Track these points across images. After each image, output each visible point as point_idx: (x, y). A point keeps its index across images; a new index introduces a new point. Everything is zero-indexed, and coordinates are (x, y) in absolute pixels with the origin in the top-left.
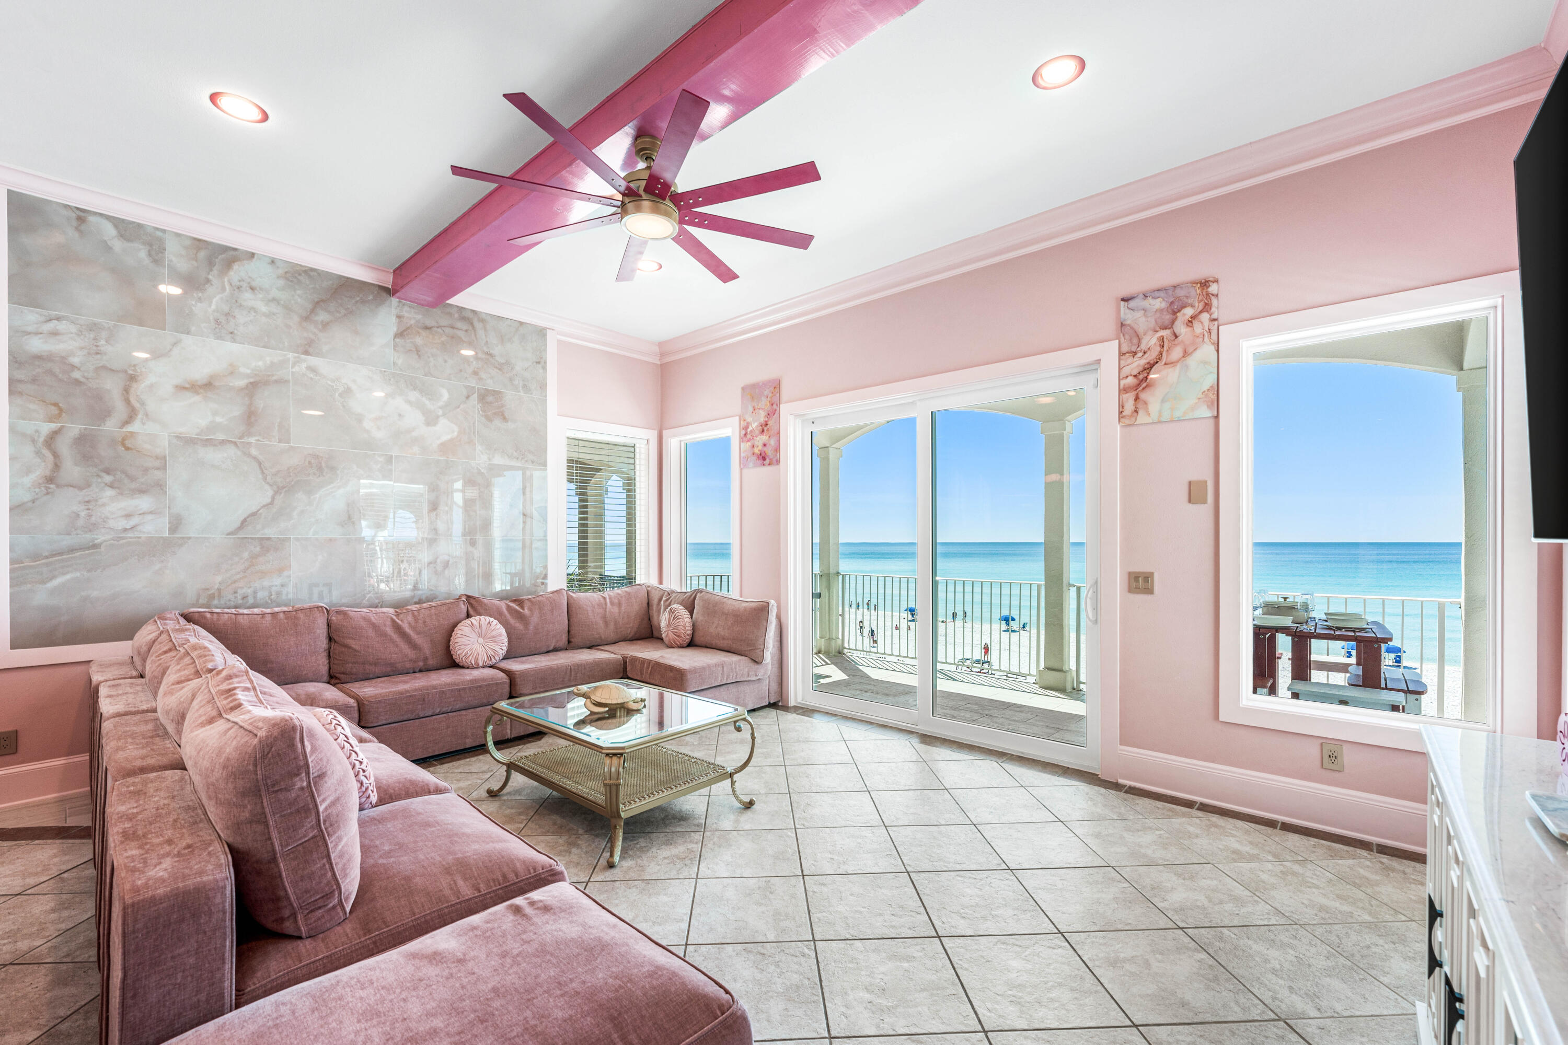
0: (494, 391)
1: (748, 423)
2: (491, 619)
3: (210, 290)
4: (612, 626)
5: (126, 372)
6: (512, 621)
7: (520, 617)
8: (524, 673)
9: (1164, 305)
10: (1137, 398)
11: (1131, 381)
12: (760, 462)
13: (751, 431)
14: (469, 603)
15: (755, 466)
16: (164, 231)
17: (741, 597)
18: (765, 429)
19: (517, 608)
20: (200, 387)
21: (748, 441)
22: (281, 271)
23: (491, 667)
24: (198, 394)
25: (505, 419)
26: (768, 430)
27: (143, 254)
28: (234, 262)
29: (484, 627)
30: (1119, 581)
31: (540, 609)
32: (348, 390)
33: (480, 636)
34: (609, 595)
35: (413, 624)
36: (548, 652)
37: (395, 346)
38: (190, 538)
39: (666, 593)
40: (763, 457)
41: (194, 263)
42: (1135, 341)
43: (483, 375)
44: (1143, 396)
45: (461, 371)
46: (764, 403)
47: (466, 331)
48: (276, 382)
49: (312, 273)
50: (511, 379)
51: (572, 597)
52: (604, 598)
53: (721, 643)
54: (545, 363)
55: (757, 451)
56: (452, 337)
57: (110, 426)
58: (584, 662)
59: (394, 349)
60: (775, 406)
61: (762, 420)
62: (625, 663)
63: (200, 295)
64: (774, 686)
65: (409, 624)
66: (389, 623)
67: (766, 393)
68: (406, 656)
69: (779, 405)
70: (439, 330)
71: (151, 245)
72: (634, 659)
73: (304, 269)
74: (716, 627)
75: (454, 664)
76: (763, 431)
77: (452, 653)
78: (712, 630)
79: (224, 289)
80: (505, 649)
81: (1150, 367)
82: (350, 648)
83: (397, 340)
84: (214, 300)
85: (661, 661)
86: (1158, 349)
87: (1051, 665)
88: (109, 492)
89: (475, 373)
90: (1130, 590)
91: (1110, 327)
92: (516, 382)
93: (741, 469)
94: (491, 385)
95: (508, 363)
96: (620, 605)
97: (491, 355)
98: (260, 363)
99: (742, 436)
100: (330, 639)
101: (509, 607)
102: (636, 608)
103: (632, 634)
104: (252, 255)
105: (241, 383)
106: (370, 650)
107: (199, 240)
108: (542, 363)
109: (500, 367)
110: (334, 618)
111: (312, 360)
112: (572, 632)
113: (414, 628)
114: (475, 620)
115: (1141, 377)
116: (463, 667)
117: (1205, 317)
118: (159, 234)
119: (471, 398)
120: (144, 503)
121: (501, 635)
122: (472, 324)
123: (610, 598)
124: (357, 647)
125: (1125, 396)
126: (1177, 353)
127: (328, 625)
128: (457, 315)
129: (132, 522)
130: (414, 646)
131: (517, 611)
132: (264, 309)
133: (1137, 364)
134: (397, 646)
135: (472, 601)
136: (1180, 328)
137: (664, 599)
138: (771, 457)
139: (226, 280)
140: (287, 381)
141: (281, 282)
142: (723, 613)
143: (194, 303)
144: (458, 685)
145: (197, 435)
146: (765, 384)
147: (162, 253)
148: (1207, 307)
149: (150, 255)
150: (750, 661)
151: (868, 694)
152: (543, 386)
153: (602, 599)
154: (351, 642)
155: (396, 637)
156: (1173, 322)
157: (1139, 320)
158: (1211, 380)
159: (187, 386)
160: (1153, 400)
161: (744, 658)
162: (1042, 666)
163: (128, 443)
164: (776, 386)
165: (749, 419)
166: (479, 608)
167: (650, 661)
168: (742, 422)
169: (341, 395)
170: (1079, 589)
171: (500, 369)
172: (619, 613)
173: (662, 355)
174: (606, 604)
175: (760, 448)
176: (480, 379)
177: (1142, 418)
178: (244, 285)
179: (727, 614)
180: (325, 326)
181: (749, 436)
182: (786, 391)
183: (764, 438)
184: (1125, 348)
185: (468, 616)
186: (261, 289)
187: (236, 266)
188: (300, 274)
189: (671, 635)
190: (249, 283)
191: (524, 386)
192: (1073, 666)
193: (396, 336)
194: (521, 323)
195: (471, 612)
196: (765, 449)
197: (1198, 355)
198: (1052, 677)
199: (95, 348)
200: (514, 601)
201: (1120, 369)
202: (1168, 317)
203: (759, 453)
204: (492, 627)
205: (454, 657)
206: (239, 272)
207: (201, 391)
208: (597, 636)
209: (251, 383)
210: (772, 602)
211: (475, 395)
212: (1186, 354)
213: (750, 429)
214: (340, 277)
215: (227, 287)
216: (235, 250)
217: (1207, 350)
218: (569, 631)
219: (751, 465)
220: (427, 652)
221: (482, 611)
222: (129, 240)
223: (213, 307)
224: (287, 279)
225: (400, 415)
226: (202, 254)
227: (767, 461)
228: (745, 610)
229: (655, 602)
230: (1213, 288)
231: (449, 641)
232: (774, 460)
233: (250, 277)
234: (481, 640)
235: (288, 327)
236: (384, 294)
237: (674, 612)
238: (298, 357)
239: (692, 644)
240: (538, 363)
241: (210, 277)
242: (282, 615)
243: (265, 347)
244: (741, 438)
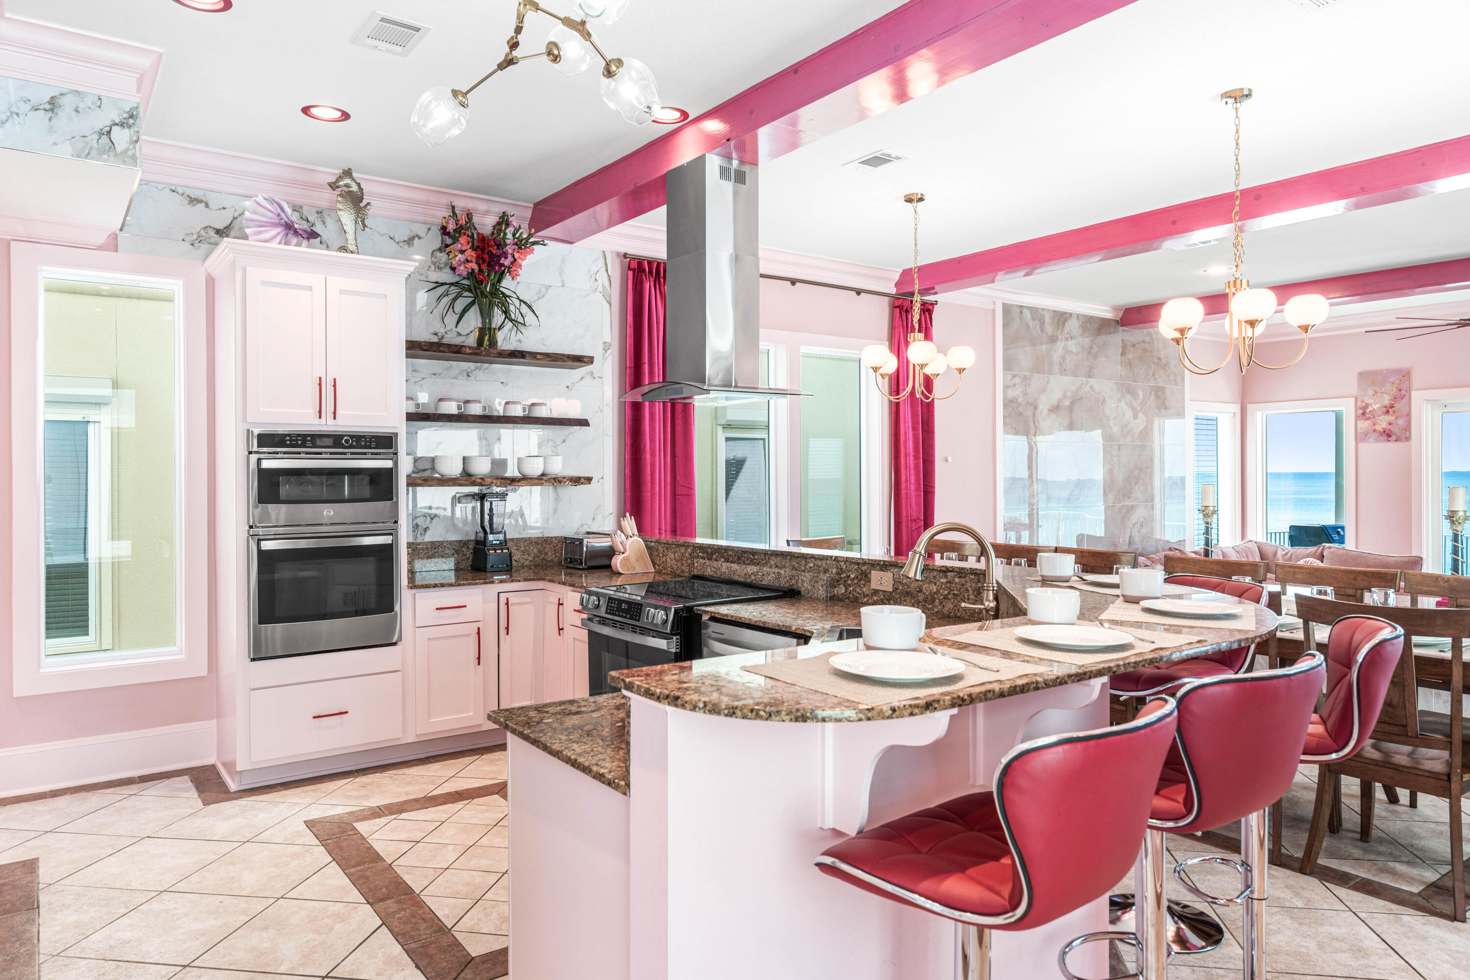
0: (1161, 386)
1: (1367, 404)
3: (1057, 343)
12: (1384, 438)
13: (1371, 411)
15: (1377, 441)
16: (1044, 310)
18: (1391, 410)
21: (1368, 419)
22: (1081, 322)
25: (1166, 409)
26: (1394, 412)
27: (1039, 327)
28: (1065, 322)
32: (1104, 400)
37: (1120, 362)
40: (1387, 434)
41: (1052, 327)
43: (1156, 376)
45: (1147, 375)
46: (1390, 388)
50: (1169, 377)
55: (1379, 428)
59: (1121, 365)
60: (1403, 392)
61: (1386, 402)
63: (1055, 346)
67: (1392, 379)
69: (1409, 390)
76: (1388, 412)
79: (1062, 341)
83: (1123, 358)
89: (1153, 375)
93: (1359, 443)
94: (1160, 382)
95: (1168, 363)
97: (1160, 359)
99: (1360, 414)
104: (1071, 315)
109: (1164, 368)
119: (1152, 395)
122: (1151, 337)
138: (1399, 434)
139: (1063, 335)
146: (1392, 372)
164: (1405, 375)
165: (1369, 401)
168: (1359, 403)
175: (1384, 426)
176: (1155, 379)
181: (1367, 416)
182: (1417, 379)
183: (1390, 418)
186: (1074, 337)
187: (1066, 324)
188: (1087, 322)
190: (1070, 334)
191: (1175, 380)
193: (1120, 354)
196: (1391, 427)
203: (1382, 430)
206: (1067, 327)
209: (1070, 402)
211: (1153, 392)
213: (1370, 409)
214: (1101, 319)
215: (1063, 339)
216: (1066, 313)
219: (1371, 440)
222: (1034, 320)
223: (1058, 354)
224: (1083, 327)
225: (1123, 414)
226: (1056, 320)
227: (1394, 438)
232: (1403, 437)
233: (1070, 330)
235: (1083, 360)
236: (1117, 327)
238: (1087, 380)
241: (1057, 334)
243: (1076, 376)
244: (1357, 418)
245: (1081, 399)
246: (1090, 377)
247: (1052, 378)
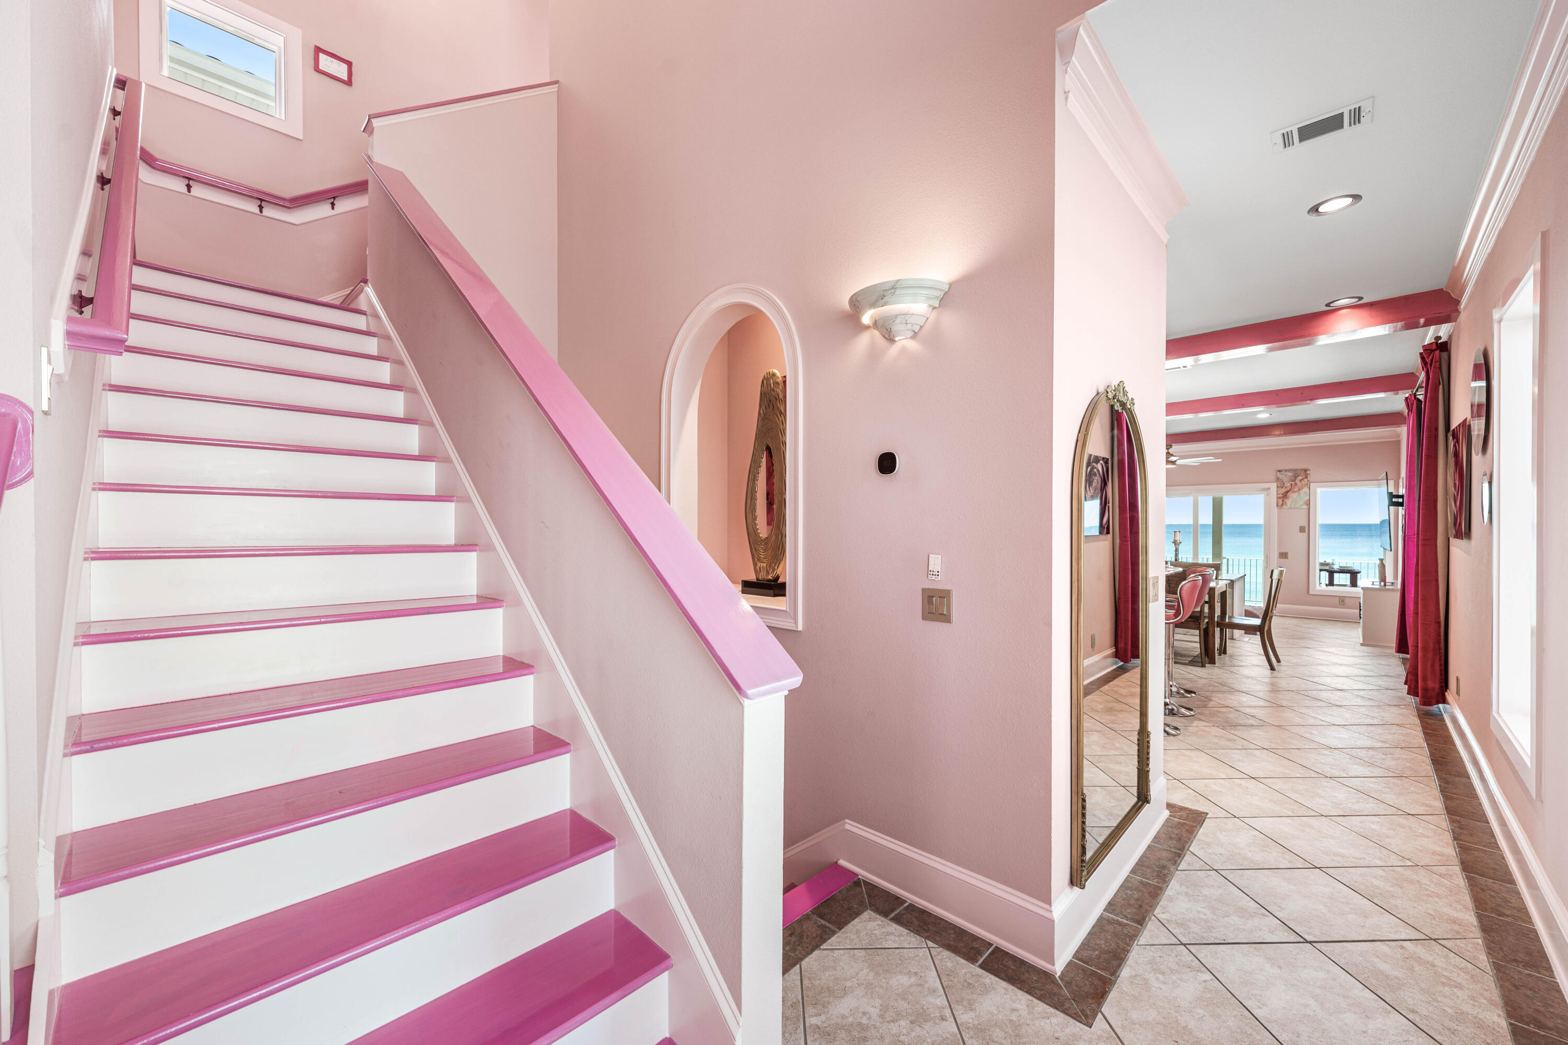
9: (1292, 475)
10: (1283, 501)
11: (1281, 495)
30: (1276, 554)
42: (1282, 483)
44: (1285, 500)
81: (1287, 492)
86: (1290, 487)
90: (1280, 557)
91: (1273, 478)
115: (1284, 494)
117: (1306, 480)
125: (1278, 500)
126: (1296, 489)
133: (1283, 491)
136: (1297, 481)
148: (1306, 477)
156: (1295, 480)
157: (1284, 477)
158: (1307, 498)
160: (1289, 502)
177: (1284, 507)
184: (1279, 485)
197: (1303, 490)
201: (1277, 492)
202: (1293, 479)
212: (1299, 490)
217: (1306, 489)
230: (1308, 472)
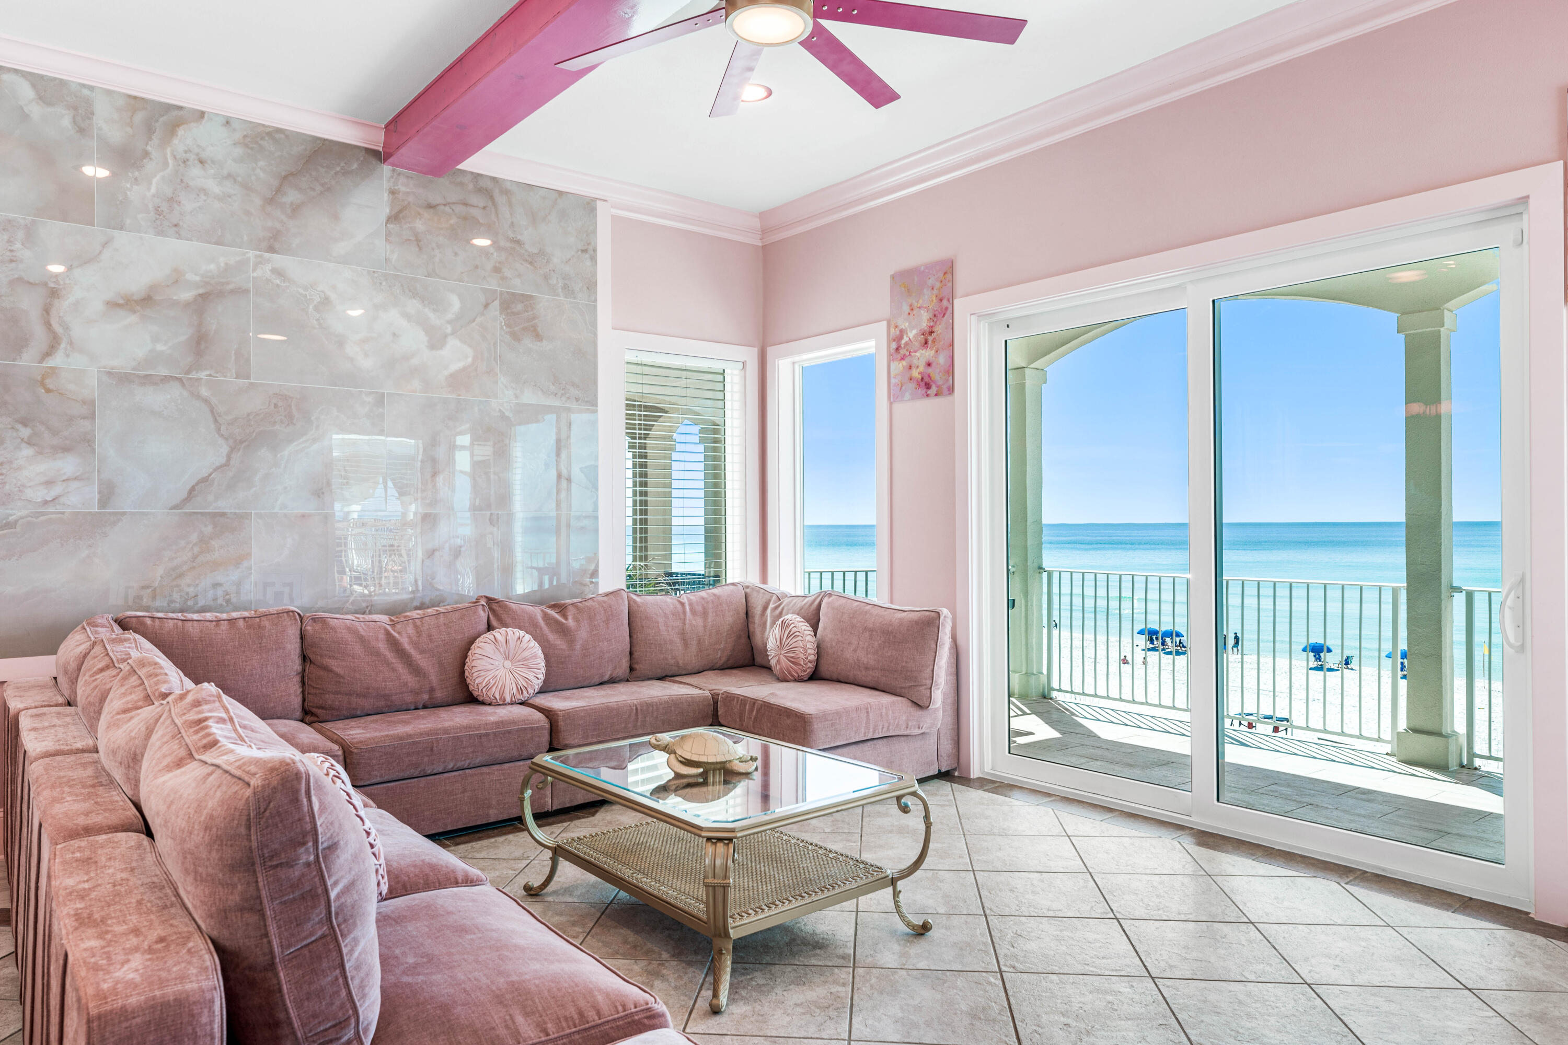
0: (523, 295)
1: (901, 331)
2: (522, 633)
3: (150, 166)
4: (694, 648)
5: (46, 284)
6: (551, 637)
7: (562, 630)
8: (571, 715)
12: (922, 391)
13: (906, 344)
14: (491, 609)
15: (913, 398)
16: (91, 88)
17: (892, 603)
18: (930, 338)
19: (558, 616)
20: (135, 301)
21: (902, 359)
22: (238, 136)
23: (522, 703)
24: (134, 312)
25: (538, 337)
26: (934, 341)
27: (66, 122)
28: (178, 126)
29: (512, 644)
31: (591, 619)
32: (326, 301)
33: (507, 658)
34: (689, 600)
35: (414, 639)
36: (601, 684)
37: (388, 234)
38: (124, 513)
39: (774, 597)
40: (926, 384)
41: (129, 130)
43: (507, 273)
45: (477, 267)
46: (928, 298)
47: (484, 208)
48: (232, 292)
49: (277, 136)
50: (546, 277)
51: (635, 601)
52: (682, 604)
53: (862, 676)
54: (595, 250)
55: (915, 374)
56: (465, 219)
57: (28, 360)
58: (656, 700)
59: (387, 240)
60: (945, 303)
61: (924, 325)
62: (716, 703)
63: (137, 174)
64: (947, 746)
65: (409, 638)
66: (382, 636)
67: (930, 282)
68: (405, 684)
69: (951, 300)
70: (447, 209)
71: (75, 108)
72: (730, 698)
73: (268, 130)
74: (855, 651)
75: (471, 699)
76: (926, 342)
77: (468, 681)
78: (849, 654)
79: (166, 164)
80: (542, 677)
82: (331, 671)
83: (391, 226)
84: (155, 181)
85: (773, 700)
87: (1419, 724)
88: (27, 451)
89: (497, 270)
92: (553, 281)
93: (891, 404)
94: (518, 286)
95: (541, 253)
96: (705, 614)
97: (518, 242)
98: (212, 267)
99: (892, 351)
100: (304, 658)
101: (545, 615)
102: (729, 619)
103: (724, 659)
104: (202, 114)
105: (187, 295)
106: (358, 676)
107: (135, 98)
108: (591, 252)
109: (531, 261)
110: (309, 628)
111: (278, 260)
112: (636, 655)
113: (416, 645)
114: (499, 634)
116: (483, 703)
118: (86, 92)
119: (491, 306)
120: (68, 465)
121: (535, 657)
122: (492, 198)
123: (691, 604)
124: (339, 671)
127: (302, 638)
128: (471, 186)
129: (56, 490)
130: (416, 670)
131: (557, 622)
132: (217, 190)
134: (394, 670)
135: (495, 606)
137: (771, 606)
138: (940, 382)
139: (169, 151)
140: (247, 291)
141: (239, 151)
142: (865, 629)
143: (128, 186)
144: (478, 728)
145: (133, 369)
146: (930, 268)
147: (89, 118)
149: (75, 122)
150: (910, 704)
151: (1099, 763)
152: (591, 286)
153: (679, 606)
154: (333, 664)
155: (391, 657)
159: (121, 302)
161: (900, 698)
162: (1402, 725)
163: (50, 383)
164: (948, 270)
165: (904, 325)
166: (504, 616)
167: (754, 701)
168: (892, 330)
169: (316, 309)
170: (1470, 596)
171: (531, 263)
172: (705, 626)
173: (764, 231)
174: (684, 612)
175: (921, 369)
176: (504, 278)
178: (192, 157)
179: (872, 630)
180: (295, 210)
181: (903, 352)
182: (961, 277)
183: (928, 354)
185: (490, 628)
186: (213, 162)
187: (181, 132)
188: (262, 139)
189: (784, 662)
190: (197, 154)
191: (565, 287)
192: (1460, 727)
193: (389, 220)
194: (561, 193)
195: (494, 622)
196: (930, 370)
198: (1423, 746)
199: (8, 253)
200: (553, 607)
203: (920, 377)
204: (524, 645)
205: (471, 688)
206: (186, 138)
207: (138, 308)
208: (672, 662)
209: (200, 295)
210: (945, 612)
211: (497, 303)
213: (905, 339)
214: (316, 139)
215: (170, 161)
216: (180, 108)
218: (631, 654)
219: (907, 396)
220: (434, 678)
221: (509, 621)
222: (49, 104)
223: (153, 190)
224: (246, 146)
225: (394, 334)
226: (139, 117)
227: (934, 389)
228: (901, 621)
229: (758, 611)
231: (464, 664)
232: (945, 387)
233: (199, 146)
234: (508, 664)
235: (248, 213)
236: (374, 161)
237: (788, 626)
238: (261, 256)
239: (815, 677)
240: (584, 251)
241: (149, 148)
242: (241, 623)
243: (218, 243)
244: (890, 355)
245: (241, 292)
246: (271, 249)
247: (122, 239)
